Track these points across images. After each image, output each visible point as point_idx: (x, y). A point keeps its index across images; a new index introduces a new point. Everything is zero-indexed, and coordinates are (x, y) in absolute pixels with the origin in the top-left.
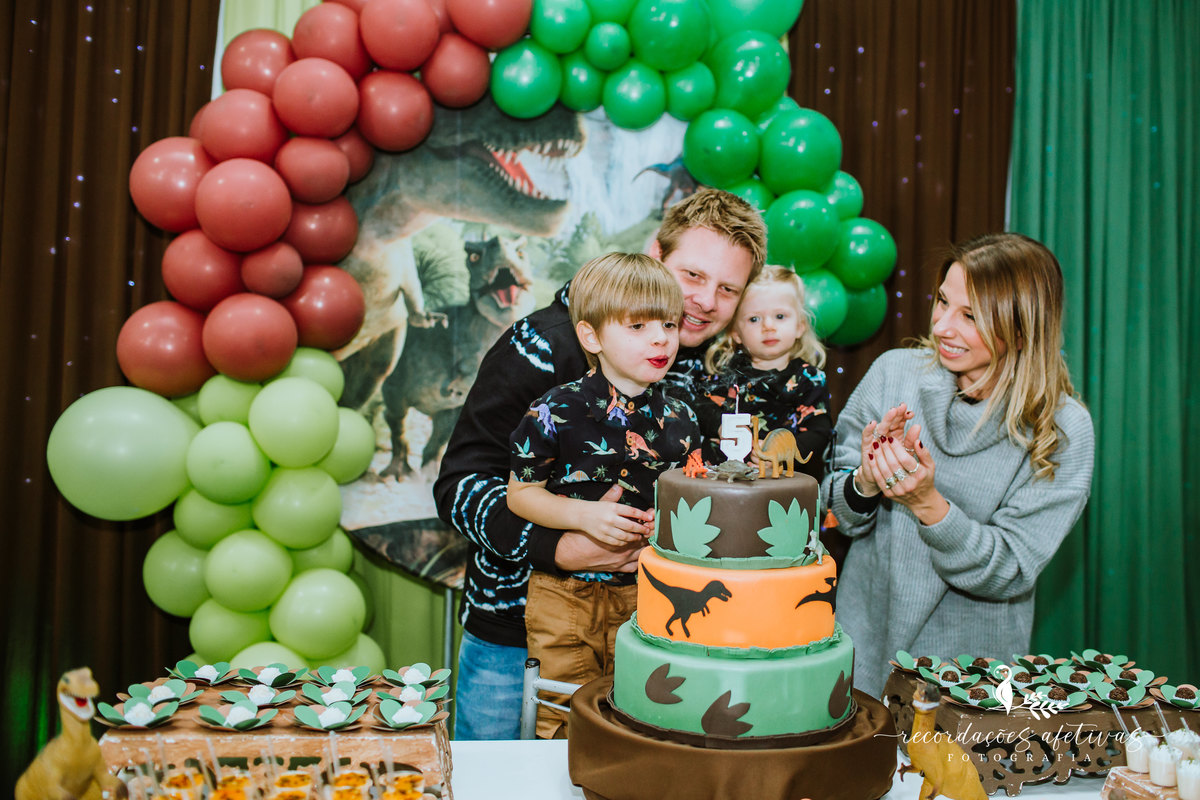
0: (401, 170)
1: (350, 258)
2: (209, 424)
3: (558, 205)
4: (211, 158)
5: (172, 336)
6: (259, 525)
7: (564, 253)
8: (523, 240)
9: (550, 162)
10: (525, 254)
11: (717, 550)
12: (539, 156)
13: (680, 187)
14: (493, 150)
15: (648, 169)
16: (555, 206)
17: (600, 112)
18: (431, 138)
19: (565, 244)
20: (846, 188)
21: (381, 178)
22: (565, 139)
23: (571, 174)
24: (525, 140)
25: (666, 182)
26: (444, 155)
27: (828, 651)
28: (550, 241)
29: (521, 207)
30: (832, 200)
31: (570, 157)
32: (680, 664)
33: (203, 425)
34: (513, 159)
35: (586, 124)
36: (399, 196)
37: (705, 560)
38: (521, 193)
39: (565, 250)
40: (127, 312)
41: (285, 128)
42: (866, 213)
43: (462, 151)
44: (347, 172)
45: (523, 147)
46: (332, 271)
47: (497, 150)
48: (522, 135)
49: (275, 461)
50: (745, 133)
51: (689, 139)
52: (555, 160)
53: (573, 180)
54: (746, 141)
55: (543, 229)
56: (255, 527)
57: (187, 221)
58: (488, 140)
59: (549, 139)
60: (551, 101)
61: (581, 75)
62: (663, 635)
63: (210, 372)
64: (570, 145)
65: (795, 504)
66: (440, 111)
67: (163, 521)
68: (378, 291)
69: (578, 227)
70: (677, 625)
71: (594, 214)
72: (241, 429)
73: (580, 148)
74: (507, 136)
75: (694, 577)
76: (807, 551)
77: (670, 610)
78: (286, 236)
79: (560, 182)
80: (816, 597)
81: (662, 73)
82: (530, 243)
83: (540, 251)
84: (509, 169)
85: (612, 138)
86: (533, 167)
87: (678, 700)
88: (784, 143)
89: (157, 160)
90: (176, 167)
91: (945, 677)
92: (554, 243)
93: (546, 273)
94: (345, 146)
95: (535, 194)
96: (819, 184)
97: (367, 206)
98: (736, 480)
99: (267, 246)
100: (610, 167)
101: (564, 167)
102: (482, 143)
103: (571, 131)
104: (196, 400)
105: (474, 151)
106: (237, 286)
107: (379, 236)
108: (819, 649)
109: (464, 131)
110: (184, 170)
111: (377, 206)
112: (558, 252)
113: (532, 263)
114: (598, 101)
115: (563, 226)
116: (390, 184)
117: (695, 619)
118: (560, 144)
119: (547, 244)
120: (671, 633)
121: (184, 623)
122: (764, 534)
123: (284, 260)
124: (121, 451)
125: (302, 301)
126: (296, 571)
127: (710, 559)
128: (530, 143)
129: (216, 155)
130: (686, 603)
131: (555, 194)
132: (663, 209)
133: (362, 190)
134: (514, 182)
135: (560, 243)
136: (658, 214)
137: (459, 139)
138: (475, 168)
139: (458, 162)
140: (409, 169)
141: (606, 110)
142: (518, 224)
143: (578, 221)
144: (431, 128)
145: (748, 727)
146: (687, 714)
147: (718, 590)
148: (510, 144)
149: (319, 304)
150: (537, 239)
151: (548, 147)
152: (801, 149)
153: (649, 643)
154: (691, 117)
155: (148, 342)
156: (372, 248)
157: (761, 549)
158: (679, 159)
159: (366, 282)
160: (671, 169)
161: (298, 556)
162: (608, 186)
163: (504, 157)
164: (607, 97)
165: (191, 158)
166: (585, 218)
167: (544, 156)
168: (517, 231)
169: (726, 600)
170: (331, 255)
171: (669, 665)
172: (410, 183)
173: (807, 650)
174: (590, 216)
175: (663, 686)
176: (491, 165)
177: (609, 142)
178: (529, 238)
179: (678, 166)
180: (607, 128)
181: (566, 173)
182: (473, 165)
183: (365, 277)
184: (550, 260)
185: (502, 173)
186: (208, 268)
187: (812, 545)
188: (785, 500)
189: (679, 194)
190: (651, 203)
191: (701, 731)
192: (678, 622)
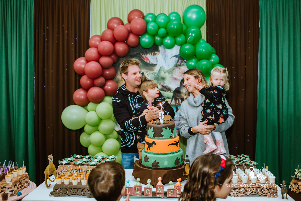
1: (115, 78)
3: (155, 65)
4: (87, 61)
5: (83, 95)
6: (99, 130)
7: (157, 75)
8: (148, 72)
9: (153, 56)
10: (149, 75)
11: (154, 136)
13: (180, 60)
14: (142, 55)
15: (173, 56)
16: (154, 65)
17: (162, 46)
18: (129, 54)
19: (157, 73)
20: (215, 58)
22: (156, 52)
23: (157, 59)
24: (148, 52)
25: (177, 59)
26: (132, 56)
28: (154, 72)
29: (148, 66)
30: (212, 60)
31: (157, 55)
32: (149, 155)
33: (88, 111)
34: (146, 56)
35: (161, 48)
38: (148, 63)
39: (157, 74)
40: (76, 90)
41: (100, 55)
42: (220, 63)
43: (136, 55)
44: (112, 62)
45: (148, 54)
46: (111, 81)
47: (143, 55)
48: (147, 51)
49: (102, 118)
52: (154, 56)
53: (158, 60)
55: (152, 70)
57: (82, 73)
58: (141, 53)
59: (153, 52)
60: (152, 44)
61: (158, 39)
62: (147, 150)
63: (89, 102)
64: (157, 53)
65: (168, 128)
66: (131, 48)
67: (82, 130)
69: (159, 69)
71: (162, 66)
72: (94, 112)
73: (159, 53)
74: (144, 52)
75: (151, 141)
76: (171, 136)
78: (102, 75)
79: (156, 60)
80: (172, 144)
81: (175, 37)
82: (150, 73)
83: (152, 74)
84: (145, 59)
85: (166, 51)
86: (150, 58)
87: (148, 161)
88: (200, 50)
89: (78, 62)
94: (112, 57)
95: (150, 63)
96: (208, 57)
98: (158, 124)
99: (98, 77)
100: (165, 57)
101: (156, 57)
102: (140, 54)
103: (157, 50)
104: (87, 107)
105: (138, 55)
106: (93, 85)
109: (136, 51)
110: (83, 64)
112: (156, 75)
113: (150, 77)
114: (162, 43)
115: (156, 69)
118: (155, 53)
119: (153, 73)
120: (148, 150)
121: (87, 148)
122: (162, 133)
123: (101, 80)
124: (75, 117)
125: (106, 87)
126: (106, 139)
127: (153, 138)
128: (149, 53)
129: (88, 61)
130: (150, 145)
131: (155, 63)
132: (177, 64)
134: (146, 61)
135: (156, 73)
136: (176, 65)
137: (135, 53)
141: (163, 45)
142: (147, 69)
143: (159, 68)
144: (129, 52)
145: (159, 166)
146: (150, 164)
147: (154, 143)
148: (145, 53)
149: (109, 88)
150: (151, 72)
152: (204, 51)
153: (145, 152)
154: (181, 45)
155: (78, 97)
156: (119, 76)
157: (162, 136)
158: (179, 54)
159: (119, 82)
160: (178, 56)
161: (107, 136)
162: (165, 60)
163: (144, 56)
164: (163, 43)
165: (84, 61)
166: (161, 67)
167: (152, 55)
168: (147, 71)
169: (155, 145)
170: (112, 78)
171: (147, 155)
173: (171, 153)
174: (162, 67)
175: (146, 159)
176: (142, 58)
177: (165, 52)
178: (150, 72)
179: (179, 55)
180: (164, 49)
181: (157, 58)
182: (138, 58)
184: (154, 76)
185: (144, 59)
186: (88, 82)
187: (172, 135)
188: (166, 127)
189: (180, 61)
190: (174, 63)
191: (152, 167)
192: (149, 148)
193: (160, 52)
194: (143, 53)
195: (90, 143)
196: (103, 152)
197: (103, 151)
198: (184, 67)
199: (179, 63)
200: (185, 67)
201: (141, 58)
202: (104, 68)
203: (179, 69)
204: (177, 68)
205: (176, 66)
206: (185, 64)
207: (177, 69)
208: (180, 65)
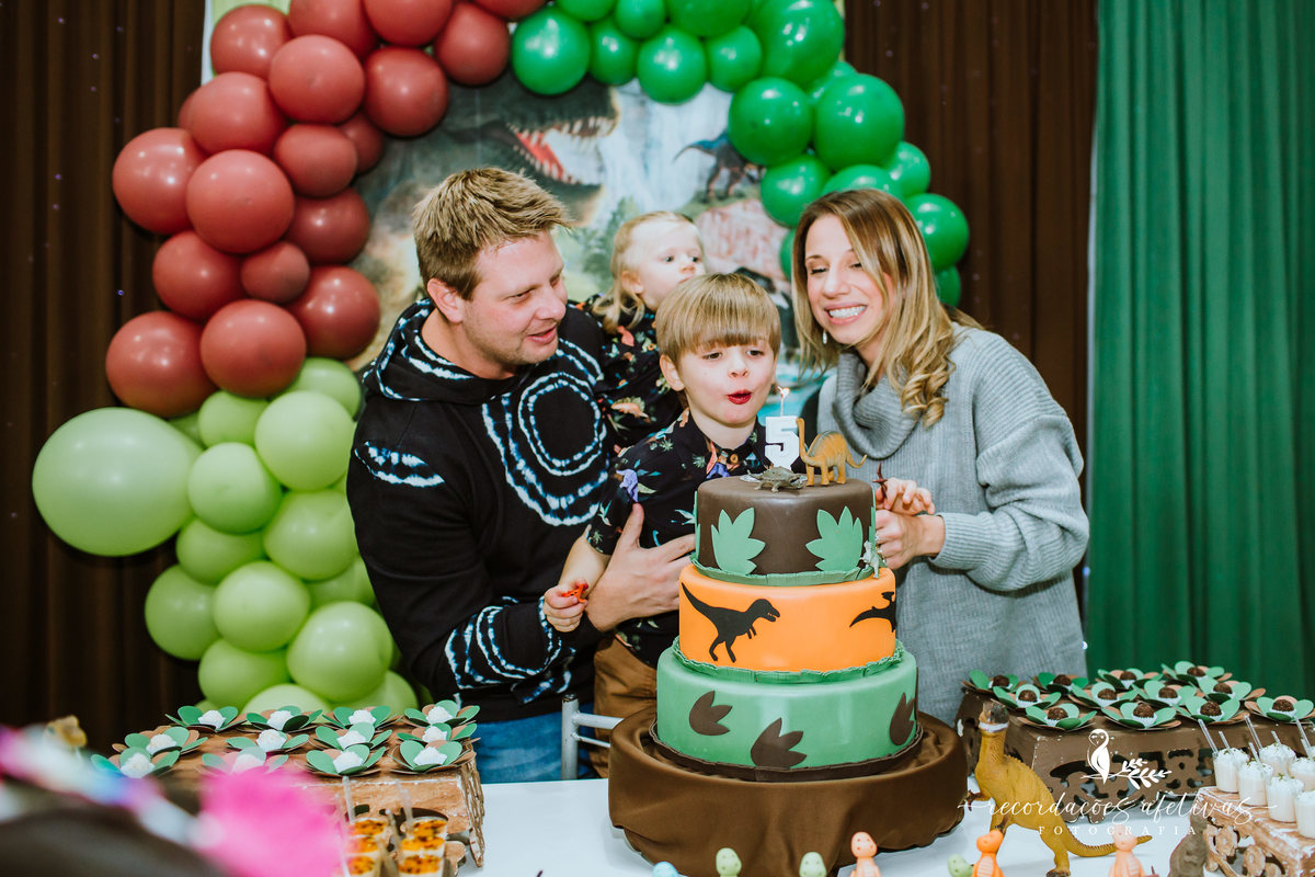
0: (415, 156)
1: (362, 256)
2: (212, 445)
3: (592, 190)
4: (202, 150)
5: (167, 349)
6: (272, 555)
7: (600, 243)
9: (580, 142)
11: (762, 566)
12: (569, 137)
13: (727, 165)
14: (516, 131)
15: (692, 146)
16: (587, 191)
17: (635, 86)
18: (447, 120)
19: (601, 234)
20: (911, 161)
21: (395, 166)
22: (597, 116)
23: (604, 155)
24: (552, 119)
25: (710, 161)
26: (464, 138)
27: (888, 673)
28: (584, 231)
30: (895, 176)
31: (604, 136)
32: (725, 691)
33: (204, 447)
34: (539, 141)
35: (619, 99)
36: (414, 186)
37: (749, 577)
38: (550, 178)
39: (602, 240)
40: (116, 325)
41: (284, 114)
42: (934, 187)
43: (483, 134)
44: (354, 160)
45: (550, 127)
46: (343, 272)
47: (521, 131)
48: (548, 114)
49: (287, 483)
50: (796, 104)
51: (734, 113)
52: (586, 141)
53: (607, 163)
54: (798, 112)
55: (574, 217)
56: (267, 558)
57: (178, 220)
58: (511, 121)
59: (579, 117)
60: (580, 73)
61: (611, 44)
62: (707, 660)
63: (211, 388)
64: (603, 123)
65: (846, 513)
66: (457, 91)
67: (165, 554)
68: (394, 292)
69: (614, 214)
70: (721, 649)
71: (631, 199)
72: (246, 451)
73: (614, 125)
74: (532, 115)
75: (738, 597)
76: (862, 564)
77: (713, 633)
78: (289, 233)
79: (593, 164)
80: (874, 613)
81: (702, 40)
83: (573, 242)
84: (536, 152)
85: (648, 114)
86: (562, 147)
87: (724, 730)
88: (840, 114)
89: (142, 154)
90: (163, 161)
91: (1022, 697)
92: (589, 232)
93: (581, 267)
94: (352, 133)
95: (565, 178)
96: (880, 158)
97: (378, 199)
98: (781, 489)
99: (269, 246)
100: (647, 146)
101: (596, 148)
102: (504, 124)
103: (604, 108)
104: (196, 420)
105: (496, 133)
106: (237, 292)
107: (394, 231)
108: (877, 670)
109: (484, 111)
110: (173, 165)
111: (390, 198)
112: (592, 242)
114: (631, 73)
115: (598, 213)
116: (404, 173)
117: (741, 642)
118: (592, 122)
119: (580, 234)
120: (715, 658)
121: (193, 666)
122: (813, 547)
123: (289, 261)
124: (114, 479)
125: (310, 305)
126: (314, 605)
127: (754, 576)
128: (558, 122)
129: (208, 146)
130: (730, 625)
131: (588, 178)
132: (708, 191)
133: (373, 180)
134: (542, 166)
135: (594, 232)
136: (702, 197)
137: (479, 120)
138: (497, 153)
139: (479, 146)
140: (424, 155)
141: (642, 84)
143: (614, 207)
144: (447, 108)
145: (801, 757)
146: (735, 745)
147: (764, 609)
148: (536, 124)
149: (330, 309)
151: (578, 126)
152: (859, 119)
153: (693, 669)
154: (736, 87)
155: (140, 357)
156: (386, 245)
157: (810, 563)
158: (724, 135)
159: (381, 283)
160: (716, 146)
161: (315, 589)
162: (646, 167)
163: (530, 138)
164: (641, 68)
165: (180, 151)
166: (622, 204)
167: (573, 136)
169: (773, 620)
170: (343, 253)
171: (713, 692)
172: (426, 171)
173: (865, 672)
174: (627, 201)
175: (708, 716)
176: (516, 148)
177: (645, 118)
179: (724, 142)
180: (643, 103)
181: (599, 154)
182: (495, 148)
183: (379, 277)
184: (585, 251)
185: (528, 157)
186: (204, 273)
187: (867, 557)
188: (834, 508)
189: (725, 173)
190: (695, 185)
191: (750, 763)
192: (722, 646)
193: (620, 119)
194: (524, 123)
195: (214, 634)
196: (292, 681)
197: (296, 675)
198: (745, 209)
199: (718, 186)
200: (749, 206)
201: (511, 146)
202: (306, 191)
203: (718, 218)
204: (707, 210)
205: (704, 199)
206: (749, 189)
207: (708, 216)
208: (722, 194)
